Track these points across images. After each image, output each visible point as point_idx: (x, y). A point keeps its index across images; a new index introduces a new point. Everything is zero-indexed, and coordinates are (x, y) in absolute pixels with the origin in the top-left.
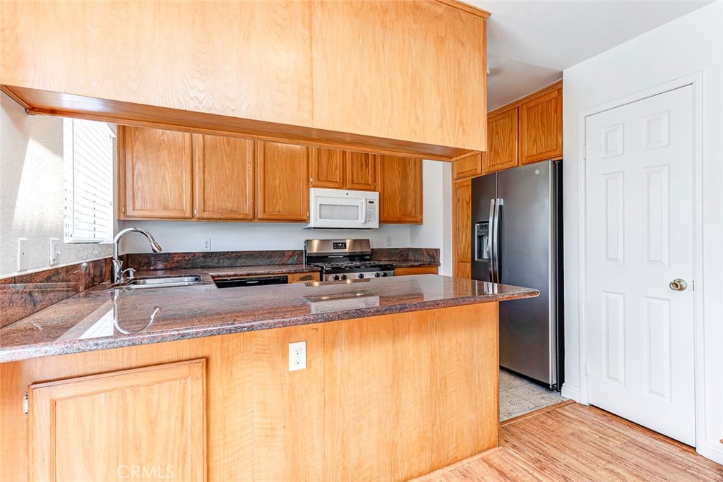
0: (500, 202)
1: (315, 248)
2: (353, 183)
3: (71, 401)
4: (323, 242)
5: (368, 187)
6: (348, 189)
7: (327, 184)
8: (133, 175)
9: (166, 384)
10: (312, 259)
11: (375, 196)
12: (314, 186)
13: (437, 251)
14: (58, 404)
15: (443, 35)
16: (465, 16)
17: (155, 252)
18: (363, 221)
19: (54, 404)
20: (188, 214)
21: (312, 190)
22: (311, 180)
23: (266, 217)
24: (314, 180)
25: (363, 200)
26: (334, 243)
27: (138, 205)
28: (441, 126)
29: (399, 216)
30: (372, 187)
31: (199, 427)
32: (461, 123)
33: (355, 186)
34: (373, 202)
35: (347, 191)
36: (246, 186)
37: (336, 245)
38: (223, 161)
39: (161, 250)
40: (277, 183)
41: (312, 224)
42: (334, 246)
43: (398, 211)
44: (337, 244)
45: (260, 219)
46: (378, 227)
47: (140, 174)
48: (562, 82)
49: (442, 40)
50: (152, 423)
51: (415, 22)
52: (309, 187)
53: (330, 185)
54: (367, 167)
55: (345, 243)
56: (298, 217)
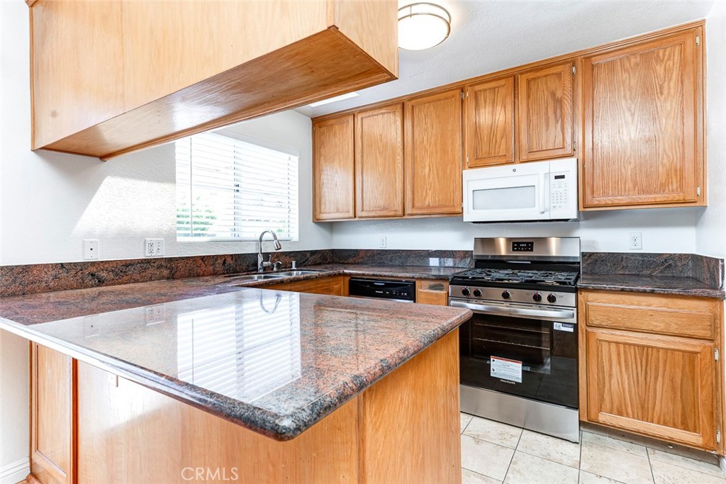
2: (529, 152)
6: (521, 163)
7: (488, 162)
8: (320, 184)
11: (566, 166)
12: (469, 168)
18: (542, 208)
21: (466, 173)
22: (467, 160)
23: (414, 212)
24: (470, 159)
25: (542, 177)
26: (514, 243)
27: (323, 208)
30: (570, 151)
34: (563, 177)
37: (517, 245)
38: (376, 158)
41: (468, 218)
42: (514, 247)
44: (518, 243)
45: (410, 215)
46: (576, 217)
47: (323, 183)
52: (464, 168)
53: (493, 161)
54: (557, 122)
55: (532, 243)
56: (451, 210)
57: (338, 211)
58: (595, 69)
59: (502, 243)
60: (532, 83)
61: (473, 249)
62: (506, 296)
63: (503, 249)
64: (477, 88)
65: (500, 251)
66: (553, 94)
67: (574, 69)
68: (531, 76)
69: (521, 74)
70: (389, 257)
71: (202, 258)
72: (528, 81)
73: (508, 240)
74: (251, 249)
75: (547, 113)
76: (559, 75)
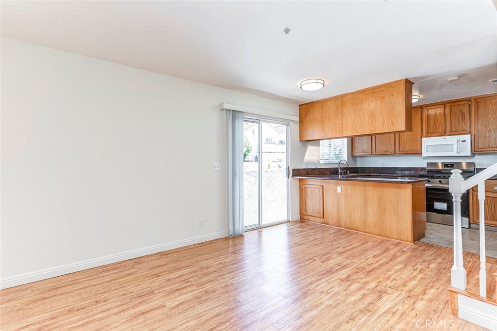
2: (451, 132)
5: (464, 132)
6: (447, 136)
7: (433, 135)
9: (317, 189)
11: (467, 137)
12: (426, 137)
15: (384, 96)
19: (305, 187)
20: (370, 153)
24: (425, 134)
26: (445, 165)
28: (383, 126)
30: (468, 132)
31: (322, 198)
32: (392, 123)
34: (465, 141)
40: (406, 137)
41: (423, 155)
44: (447, 165)
45: (398, 154)
46: (470, 155)
49: (384, 98)
50: (315, 195)
52: (422, 137)
53: (435, 135)
54: (463, 121)
55: (453, 165)
56: (416, 152)
57: (364, 152)
58: (479, 103)
59: (440, 165)
60: (452, 107)
61: (426, 167)
62: (440, 182)
63: (440, 167)
64: (428, 108)
65: (439, 167)
66: (461, 111)
67: (470, 103)
68: (452, 104)
69: (448, 103)
70: (386, 170)
71: (326, 169)
72: (451, 106)
73: (442, 163)
74: (336, 166)
75: (459, 117)
76: (464, 104)
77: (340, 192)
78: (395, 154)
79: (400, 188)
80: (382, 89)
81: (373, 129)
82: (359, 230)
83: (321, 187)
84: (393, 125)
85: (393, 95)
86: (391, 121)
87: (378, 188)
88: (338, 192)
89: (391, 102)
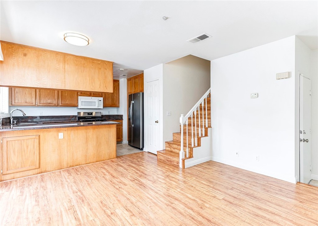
0: (133, 102)
1: (82, 115)
2: (94, 94)
3: (10, 141)
4: (84, 113)
5: (100, 96)
6: (92, 96)
7: (84, 95)
8: (15, 92)
9: (30, 140)
10: (80, 118)
11: (102, 99)
12: (80, 96)
13: (122, 115)
14: (8, 142)
15: (100, 68)
16: (106, 63)
17: (24, 115)
18: (97, 106)
19: (7, 141)
20: (34, 104)
21: (79, 97)
22: (79, 94)
23: (62, 105)
24: (80, 94)
25: (97, 100)
27: (16, 101)
29: (111, 105)
30: (101, 96)
31: (38, 148)
32: (106, 86)
33: (94, 96)
34: (101, 101)
35: (92, 97)
36: (55, 96)
37: (89, 114)
39: (26, 115)
40: (66, 94)
41: (79, 108)
43: (110, 103)
45: (60, 106)
46: (102, 108)
47: (17, 92)
48: (143, 73)
49: (100, 69)
50: (27, 147)
51: (92, 65)
53: (86, 95)
55: (92, 113)
56: (74, 105)
61: (77, 115)
77: (62, 138)
78: (58, 105)
79: (110, 127)
80: (99, 62)
81: (93, 88)
82: (81, 164)
83: (37, 137)
84: (106, 88)
85: (106, 69)
86: (105, 85)
87: (96, 130)
88: (60, 138)
89: (105, 73)
